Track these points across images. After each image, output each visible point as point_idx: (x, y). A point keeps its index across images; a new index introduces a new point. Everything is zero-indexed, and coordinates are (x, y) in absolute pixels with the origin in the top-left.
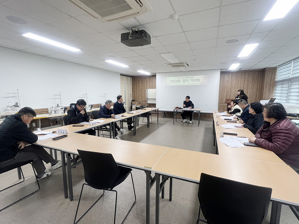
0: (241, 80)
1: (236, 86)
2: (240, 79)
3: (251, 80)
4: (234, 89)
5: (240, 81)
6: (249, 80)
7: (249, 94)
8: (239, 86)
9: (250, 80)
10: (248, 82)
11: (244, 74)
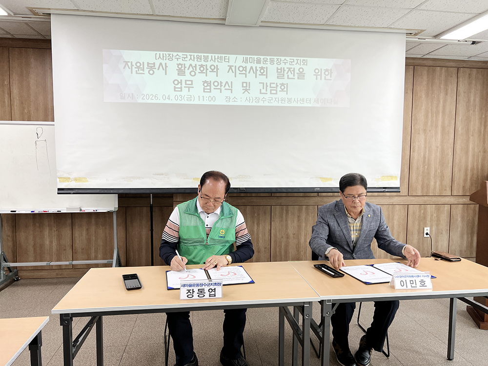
0: (445, 101)
1: (429, 124)
2: (442, 95)
3: (478, 100)
4: (422, 137)
5: (441, 101)
6: (472, 99)
7: (473, 156)
8: (440, 123)
9: (474, 100)
10: (468, 111)
11: (455, 76)
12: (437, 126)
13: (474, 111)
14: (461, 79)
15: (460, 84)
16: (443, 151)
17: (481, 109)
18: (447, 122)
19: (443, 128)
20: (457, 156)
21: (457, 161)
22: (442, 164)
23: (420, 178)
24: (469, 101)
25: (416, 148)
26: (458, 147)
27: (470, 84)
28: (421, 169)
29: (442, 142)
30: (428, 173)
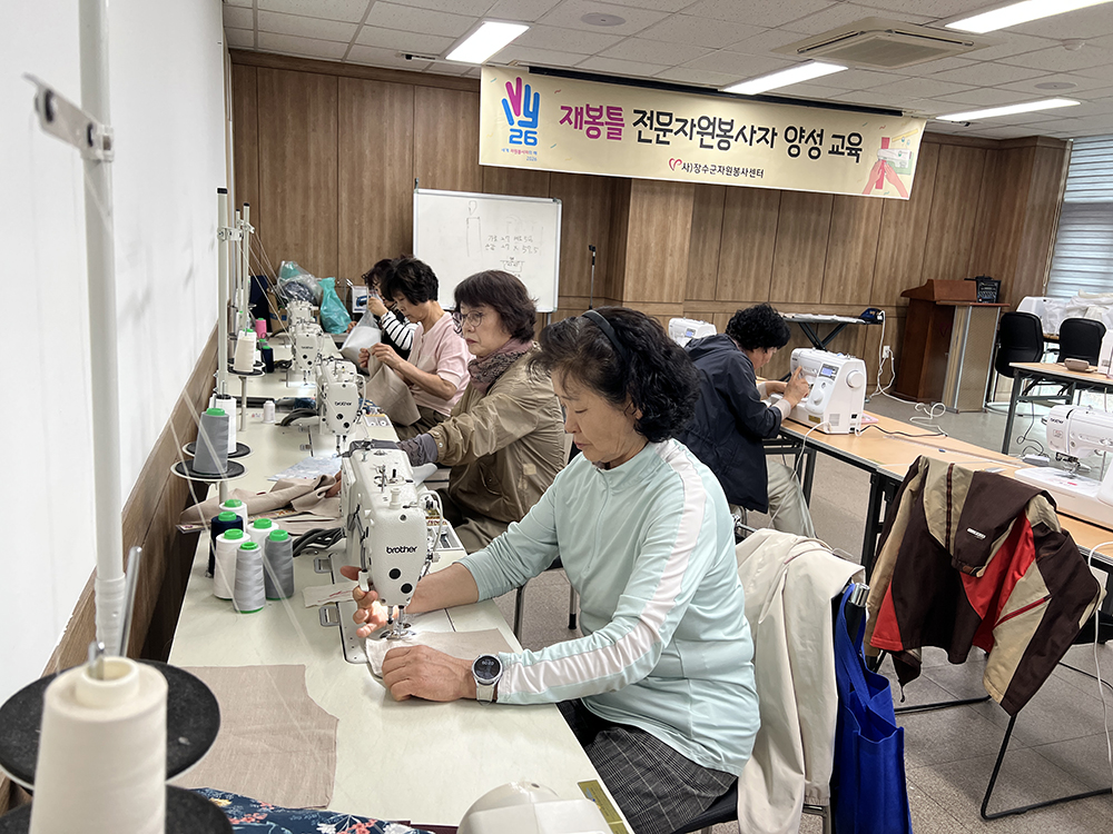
3: (958, 187)
4: (892, 231)
6: (952, 186)
7: (946, 257)
8: (913, 214)
9: (955, 188)
10: (946, 201)
11: (936, 155)
12: (909, 219)
13: (953, 202)
14: (942, 160)
15: (941, 165)
16: (913, 249)
17: (961, 198)
18: (921, 213)
19: (916, 222)
20: (928, 258)
21: (928, 263)
22: (911, 267)
23: (885, 283)
24: (948, 187)
25: (885, 245)
26: (930, 245)
27: (952, 167)
28: (887, 272)
29: (914, 239)
30: (895, 278)
